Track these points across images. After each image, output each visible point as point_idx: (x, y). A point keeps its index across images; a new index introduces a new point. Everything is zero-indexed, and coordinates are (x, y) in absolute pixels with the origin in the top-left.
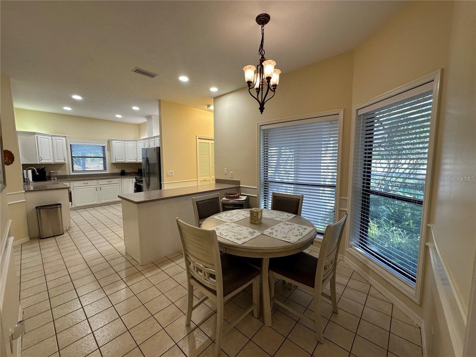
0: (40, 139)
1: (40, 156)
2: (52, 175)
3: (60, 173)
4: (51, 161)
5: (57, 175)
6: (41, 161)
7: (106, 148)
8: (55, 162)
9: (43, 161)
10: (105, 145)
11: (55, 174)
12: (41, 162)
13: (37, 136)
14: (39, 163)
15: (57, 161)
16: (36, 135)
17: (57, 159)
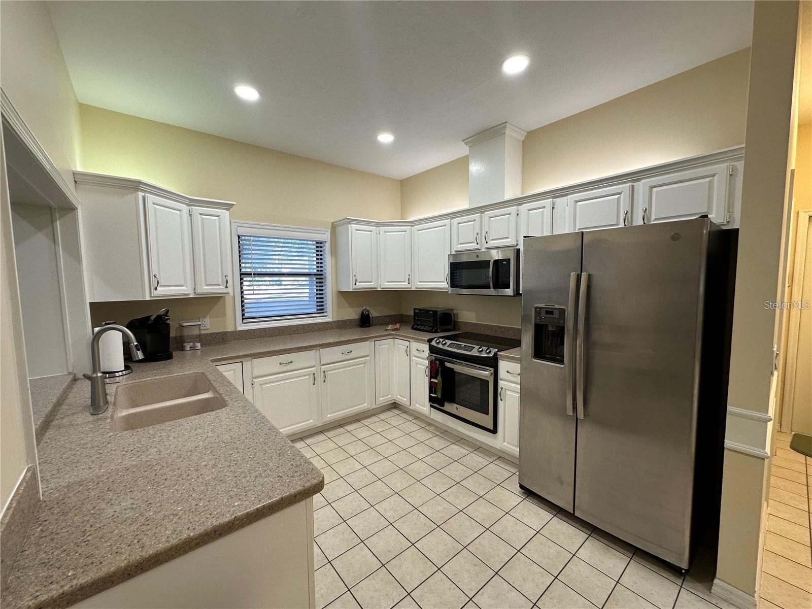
0: (155, 208)
1: (154, 271)
2: (186, 332)
3: (209, 325)
4: (185, 290)
5: (203, 332)
6: (156, 289)
7: (327, 247)
8: (199, 291)
9: (163, 292)
10: (326, 237)
11: (196, 332)
12: (155, 293)
13: (144, 198)
14: (148, 298)
15: (205, 289)
16: (141, 194)
17: (203, 283)
